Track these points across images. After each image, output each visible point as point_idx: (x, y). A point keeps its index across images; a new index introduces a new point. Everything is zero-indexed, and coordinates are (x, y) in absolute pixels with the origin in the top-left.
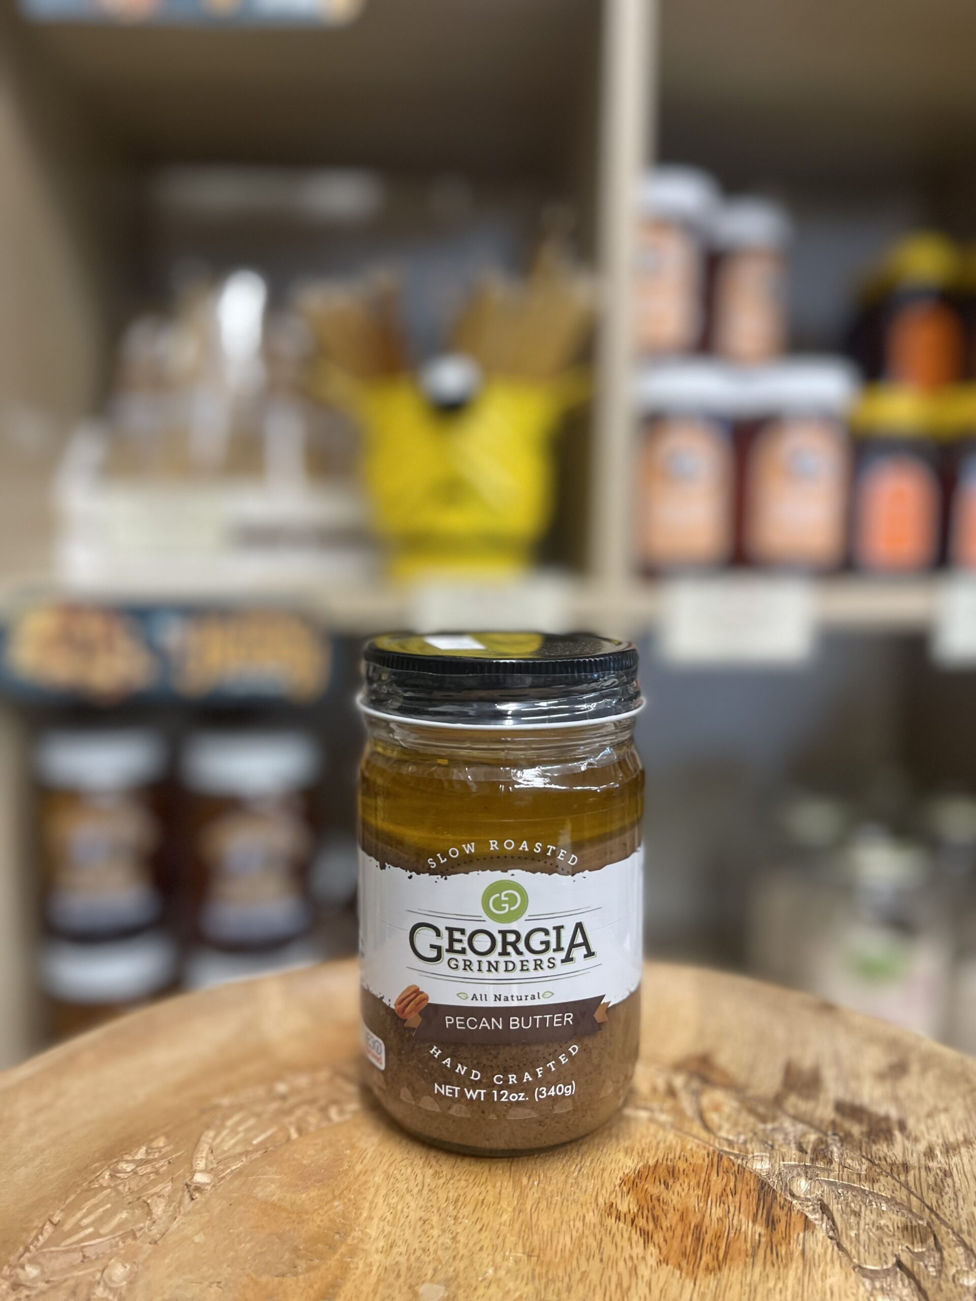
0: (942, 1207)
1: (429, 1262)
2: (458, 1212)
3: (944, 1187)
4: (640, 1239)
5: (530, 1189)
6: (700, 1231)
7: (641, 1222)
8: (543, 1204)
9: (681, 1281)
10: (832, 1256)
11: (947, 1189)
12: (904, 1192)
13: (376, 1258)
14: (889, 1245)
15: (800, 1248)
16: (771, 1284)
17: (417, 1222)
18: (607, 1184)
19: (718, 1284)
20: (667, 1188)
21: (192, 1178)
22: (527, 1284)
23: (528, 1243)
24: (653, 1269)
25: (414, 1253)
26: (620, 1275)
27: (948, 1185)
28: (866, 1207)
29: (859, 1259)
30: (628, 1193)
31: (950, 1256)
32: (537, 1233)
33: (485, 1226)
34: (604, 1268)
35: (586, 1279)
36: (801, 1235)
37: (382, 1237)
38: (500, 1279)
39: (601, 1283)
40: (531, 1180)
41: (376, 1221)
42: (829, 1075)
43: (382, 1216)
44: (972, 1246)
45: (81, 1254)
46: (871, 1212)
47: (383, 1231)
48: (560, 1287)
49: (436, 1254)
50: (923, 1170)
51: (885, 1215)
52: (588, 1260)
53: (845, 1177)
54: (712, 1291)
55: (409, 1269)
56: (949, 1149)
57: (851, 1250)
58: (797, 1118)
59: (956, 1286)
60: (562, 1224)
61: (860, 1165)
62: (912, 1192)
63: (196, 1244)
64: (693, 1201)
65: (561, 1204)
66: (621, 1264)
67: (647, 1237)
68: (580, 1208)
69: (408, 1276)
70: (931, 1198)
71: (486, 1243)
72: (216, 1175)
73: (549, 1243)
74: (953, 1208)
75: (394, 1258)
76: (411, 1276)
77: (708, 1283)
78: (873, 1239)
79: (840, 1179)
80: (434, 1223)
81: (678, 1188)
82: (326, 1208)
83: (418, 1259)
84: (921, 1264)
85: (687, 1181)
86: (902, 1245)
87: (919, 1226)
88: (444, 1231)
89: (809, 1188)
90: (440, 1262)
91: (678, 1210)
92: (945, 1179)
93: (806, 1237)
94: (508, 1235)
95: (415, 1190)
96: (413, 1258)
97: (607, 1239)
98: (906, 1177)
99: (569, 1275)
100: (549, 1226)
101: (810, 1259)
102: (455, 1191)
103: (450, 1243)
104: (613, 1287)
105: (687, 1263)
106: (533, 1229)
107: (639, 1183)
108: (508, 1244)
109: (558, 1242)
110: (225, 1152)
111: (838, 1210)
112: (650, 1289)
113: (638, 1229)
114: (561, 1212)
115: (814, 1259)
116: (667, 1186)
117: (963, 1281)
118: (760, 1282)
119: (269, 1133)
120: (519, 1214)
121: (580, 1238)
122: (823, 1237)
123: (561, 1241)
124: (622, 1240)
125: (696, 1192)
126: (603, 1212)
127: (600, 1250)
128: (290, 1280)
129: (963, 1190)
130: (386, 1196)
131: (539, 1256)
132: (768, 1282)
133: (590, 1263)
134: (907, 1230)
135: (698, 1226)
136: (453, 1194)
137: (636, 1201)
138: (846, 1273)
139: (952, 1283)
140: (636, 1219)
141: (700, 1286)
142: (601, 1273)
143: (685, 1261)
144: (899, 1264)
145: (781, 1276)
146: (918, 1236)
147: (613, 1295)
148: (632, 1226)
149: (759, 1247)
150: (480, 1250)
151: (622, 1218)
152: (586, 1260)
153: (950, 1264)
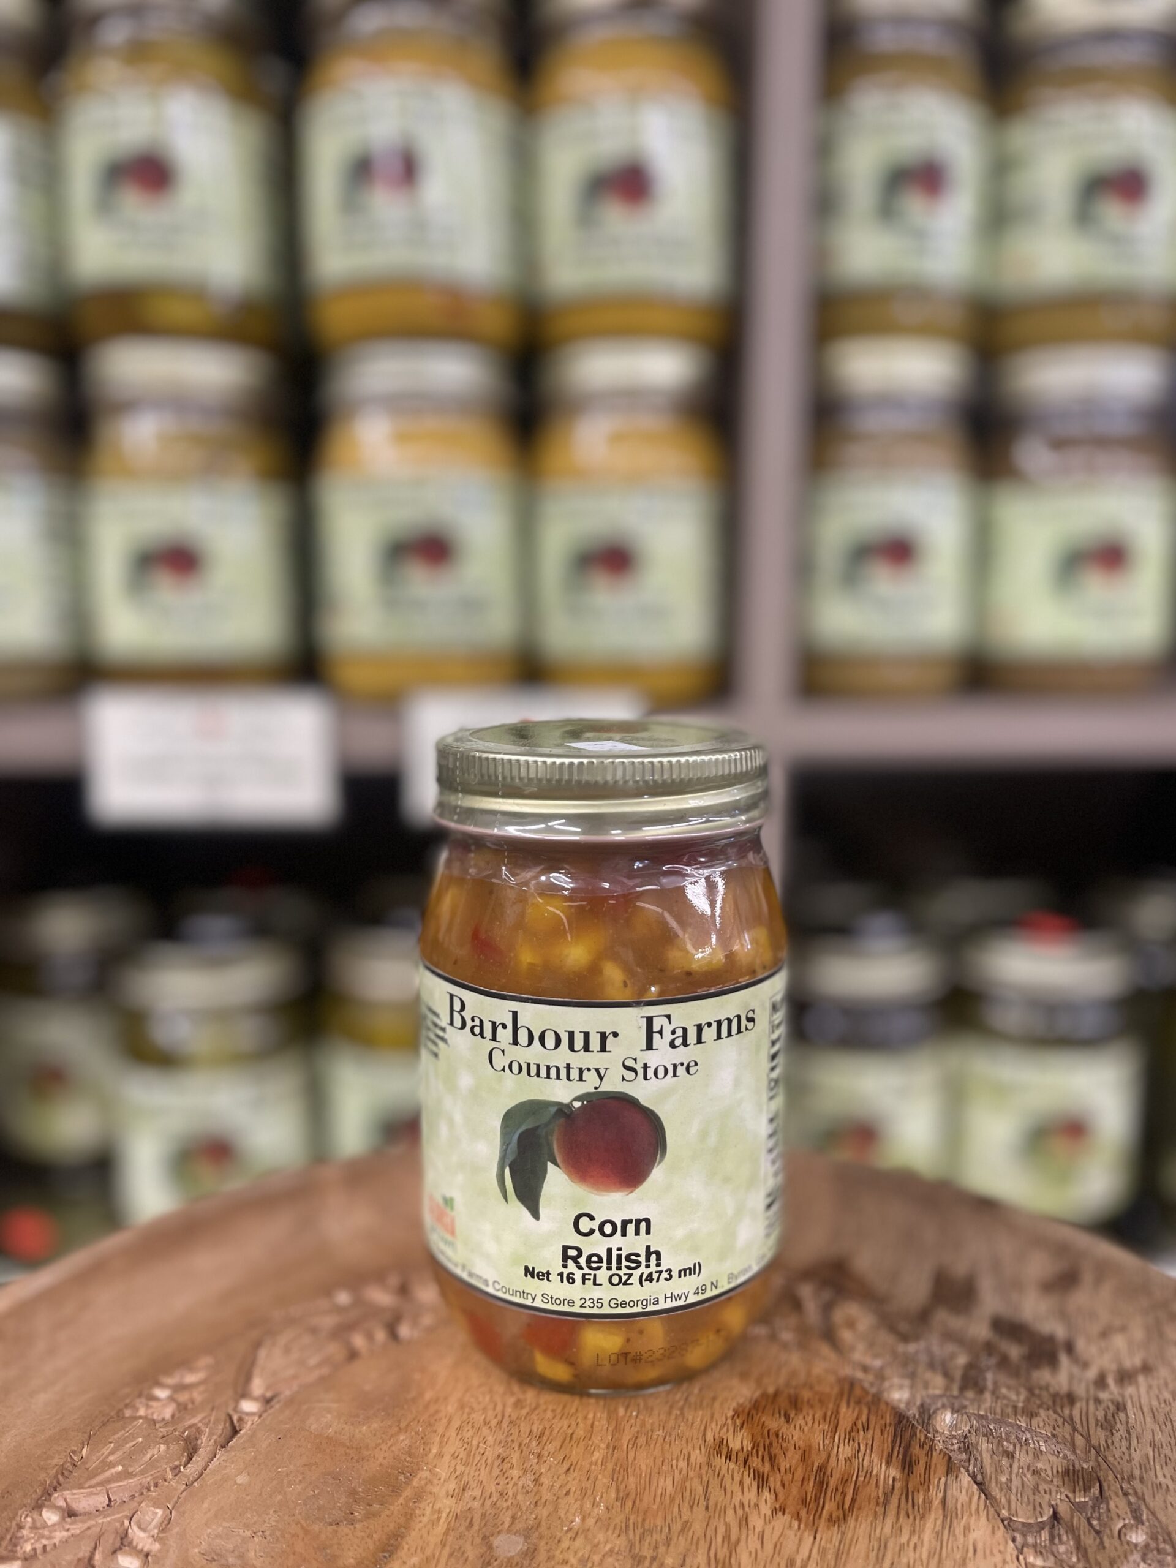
0: (1111, 1447)
1: (508, 1506)
2: (543, 1449)
3: (1116, 1423)
4: (753, 1483)
5: (628, 1421)
6: (824, 1473)
7: (755, 1462)
8: (642, 1440)
10: (978, 1505)
11: (1119, 1426)
12: (1068, 1427)
13: (447, 1505)
14: (1045, 1493)
15: (941, 1495)
16: (904, 1539)
17: (494, 1461)
18: (717, 1416)
19: (842, 1537)
20: (788, 1422)
21: (235, 1410)
22: (619, 1536)
24: (767, 1518)
25: (490, 1497)
26: (728, 1527)
27: (1120, 1421)
28: (1021, 1446)
29: (1009, 1509)
30: (742, 1427)
31: (1117, 1507)
32: (634, 1475)
33: (574, 1464)
34: (710, 1517)
35: (689, 1531)
36: (943, 1480)
37: (453, 1478)
38: (588, 1530)
39: (705, 1535)
40: (629, 1411)
41: (447, 1458)
42: (985, 1284)
43: (455, 1453)
44: (1143, 1494)
45: (106, 1497)
46: (1027, 1453)
47: (455, 1470)
48: (659, 1539)
49: (515, 1498)
50: (1091, 1403)
51: (1042, 1458)
52: (691, 1507)
53: (998, 1410)
54: (835, 1546)
55: (483, 1516)
56: (1125, 1377)
57: (1001, 1499)
58: (949, 1336)
59: (1122, 1544)
60: (663, 1462)
61: (1018, 1394)
62: (1075, 1430)
63: (240, 1485)
64: (817, 1438)
65: (662, 1439)
66: (730, 1512)
67: (761, 1480)
68: (685, 1445)
69: (484, 1523)
70: (1099, 1436)
71: (573, 1486)
72: (264, 1404)
73: (647, 1487)
74: (1124, 1449)
75: (467, 1503)
76: (485, 1525)
77: (829, 1536)
78: (1028, 1486)
79: (993, 1412)
80: (514, 1461)
81: (800, 1421)
82: (389, 1445)
83: (494, 1504)
84: (1084, 1516)
85: (811, 1413)
86: (1061, 1493)
87: (1082, 1471)
88: (525, 1472)
89: (955, 1422)
90: (520, 1509)
91: (799, 1448)
92: (1117, 1414)
93: (949, 1482)
94: (600, 1477)
95: (494, 1422)
96: (488, 1503)
97: (715, 1482)
98: (1071, 1410)
99: (669, 1524)
100: (647, 1466)
101: (951, 1508)
102: (540, 1424)
103: (532, 1486)
104: (719, 1539)
105: (807, 1513)
106: (629, 1470)
107: (755, 1415)
108: (600, 1489)
109: (658, 1485)
111: (987, 1451)
112: (762, 1543)
113: (752, 1470)
114: (662, 1450)
115: (956, 1509)
116: (787, 1419)
117: (1131, 1537)
118: (892, 1536)
120: (614, 1451)
121: (683, 1482)
122: (969, 1482)
123: (661, 1484)
124: (732, 1483)
125: (821, 1426)
126: (712, 1450)
127: (706, 1495)
128: (344, 1529)
129: (1138, 1427)
130: (459, 1429)
131: (634, 1502)
132: (900, 1536)
133: (694, 1510)
134: (1068, 1475)
135: (822, 1468)
136: (537, 1428)
137: (750, 1437)
138: (993, 1527)
139: (1118, 1541)
140: (750, 1458)
141: (821, 1539)
142: (706, 1524)
143: (806, 1510)
144: (1055, 1516)
145: (917, 1529)
146: (1081, 1483)
147: (719, 1550)
148: (745, 1467)
149: (892, 1494)
150: (566, 1495)
151: (734, 1457)
152: (689, 1507)
153: (1117, 1518)
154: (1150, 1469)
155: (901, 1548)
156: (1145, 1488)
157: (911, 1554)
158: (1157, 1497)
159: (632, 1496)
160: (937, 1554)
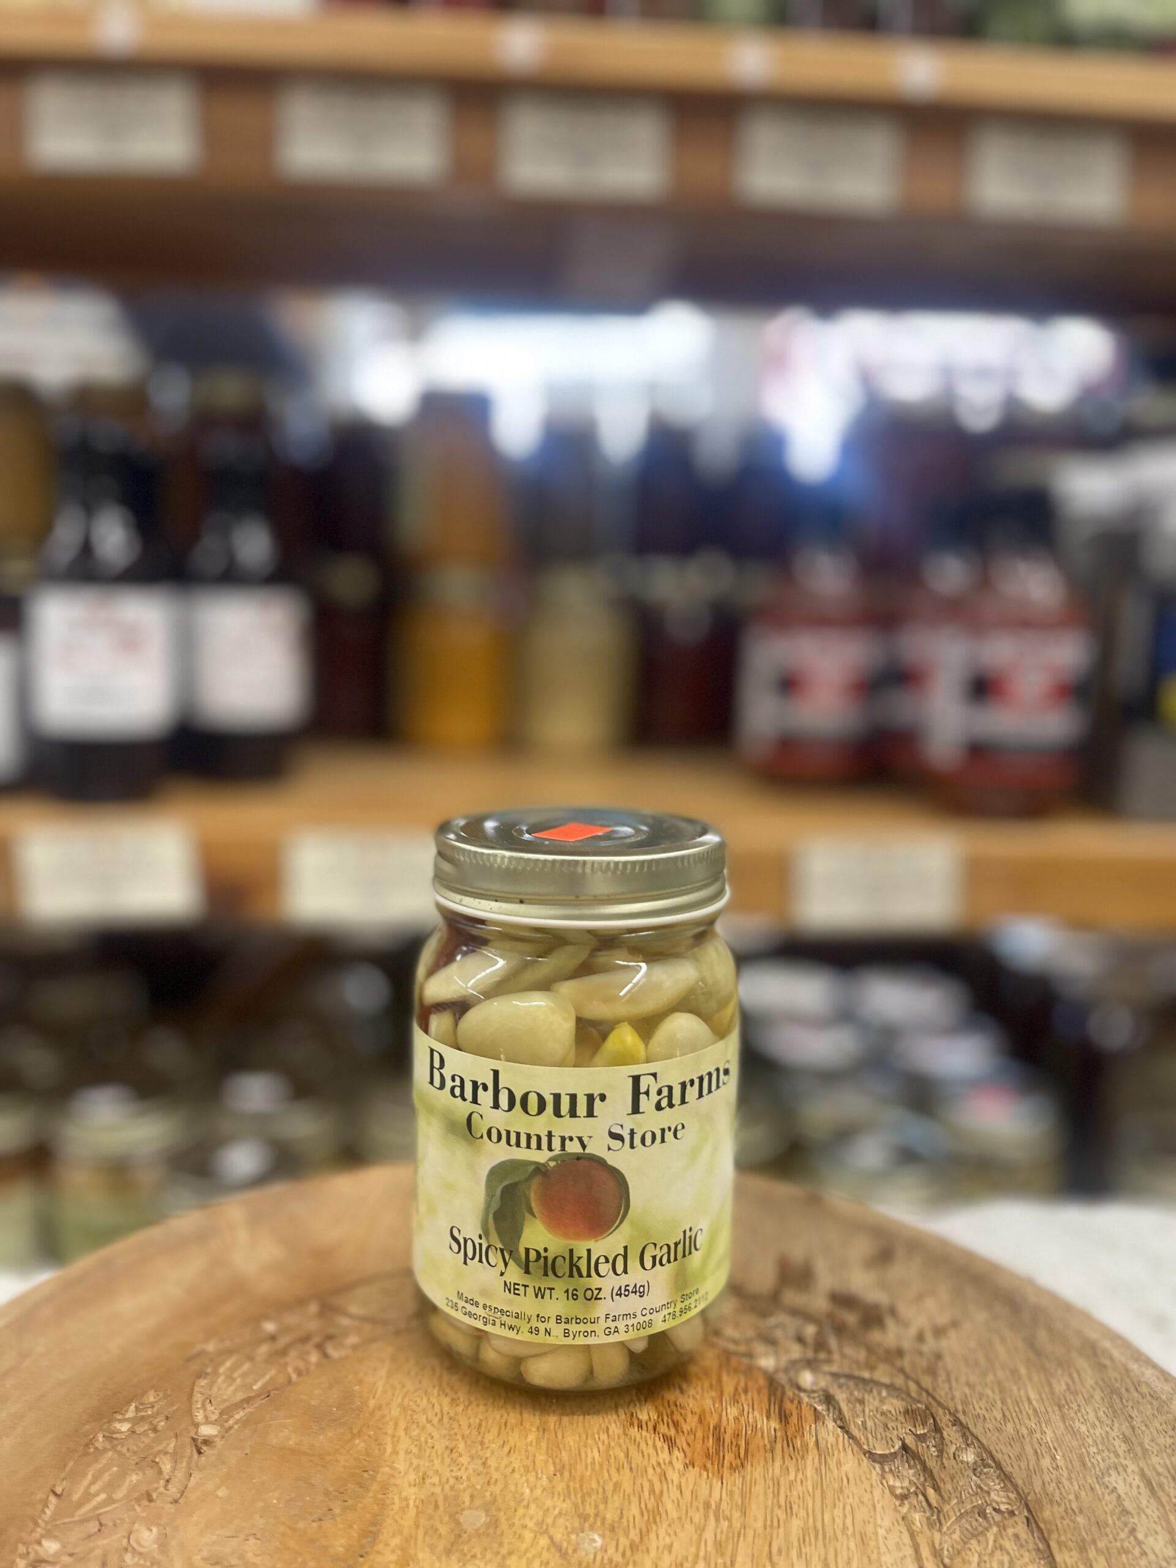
0: (937, 1390)
1: (465, 1490)
2: (484, 1437)
3: (937, 1369)
4: (664, 1446)
5: (550, 1406)
6: (719, 1433)
7: (662, 1428)
8: (566, 1421)
9: (708, 1481)
10: (844, 1444)
11: (940, 1371)
12: (902, 1377)
13: (411, 1493)
14: (894, 1430)
15: (813, 1439)
16: (792, 1476)
17: (443, 1453)
19: (743, 1480)
20: (682, 1393)
21: (196, 1433)
22: (564, 1500)
23: (558, 1461)
24: (681, 1473)
25: (447, 1482)
26: (652, 1485)
27: (941, 1368)
28: (868, 1394)
29: (868, 1445)
30: (646, 1401)
31: (949, 1435)
32: (565, 1450)
33: (513, 1448)
34: (634, 1477)
35: (620, 1488)
36: (813, 1426)
37: (411, 1470)
38: (537, 1499)
39: (634, 1492)
41: (402, 1455)
42: (821, 1268)
43: (407, 1450)
44: (967, 1424)
45: (97, 1523)
46: (874, 1398)
47: (411, 1464)
48: (597, 1499)
49: (470, 1481)
50: (916, 1355)
51: (887, 1402)
52: (618, 1470)
53: (845, 1366)
54: (739, 1488)
55: (446, 1498)
56: (939, 1332)
57: (860, 1438)
58: (795, 1312)
59: (957, 1463)
60: (587, 1438)
61: (859, 1353)
62: (907, 1377)
63: (222, 1498)
64: (708, 1403)
65: (582, 1418)
66: (650, 1471)
67: (671, 1442)
69: (447, 1505)
70: (927, 1381)
71: (516, 1464)
72: (222, 1426)
73: (578, 1458)
74: (947, 1389)
75: (429, 1489)
76: (449, 1506)
77: (734, 1481)
78: (879, 1425)
79: (841, 1369)
80: (460, 1450)
81: (692, 1392)
83: (452, 1488)
84: (924, 1445)
85: (700, 1384)
86: (905, 1428)
87: (918, 1409)
88: (472, 1457)
89: (813, 1380)
90: (476, 1489)
91: (696, 1413)
92: (937, 1362)
93: (818, 1428)
94: (537, 1455)
95: (435, 1420)
96: (447, 1487)
97: (633, 1449)
98: (902, 1362)
99: (604, 1488)
100: (574, 1442)
101: (824, 1449)
102: (476, 1417)
103: (481, 1469)
104: (646, 1493)
105: (712, 1464)
106: (560, 1446)
107: (654, 1391)
108: (539, 1464)
109: (587, 1456)
110: (225, 1401)
111: (843, 1400)
112: (681, 1492)
113: (661, 1435)
114: (584, 1427)
115: (828, 1449)
116: (682, 1391)
117: (963, 1457)
118: (781, 1476)
119: (267, 1377)
120: (544, 1432)
121: (607, 1451)
122: (834, 1427)
124: (647, 1447)
125: (709, 1394)
126: (625, 1422)
127: (628, 1460)
128: (328, 1523)
129: (955, 1372)
130: (406, 1430)
131: (570, 1473)
132: (788, 1475)
133: (621, 1473)
134: (908, 1413)
135: (717, 1427)
136: (475, 1421)
137: (654, 1408)
138: (859, 1460)
139: (954, 1460)
140: (658, 1426)
141: (727, 1484)
142: (632, 1483)
143: (710, 1462)
144: (905, 1447)
145: (800, 1468)
146: (919, 1419)
147: (647, 1501)
148: (655, 1433)
149: (775, 1441)
150: (512, 1473)
151: (644, 1426)
152: (616, 1471)
153: (950, 1443)
154: (969, 1404)
155: (791, 1483)
156: (967, 1419)
157: (800, 1487)
158: (978, 1426)
159: (567, 1467)
160: (820, 1485)
